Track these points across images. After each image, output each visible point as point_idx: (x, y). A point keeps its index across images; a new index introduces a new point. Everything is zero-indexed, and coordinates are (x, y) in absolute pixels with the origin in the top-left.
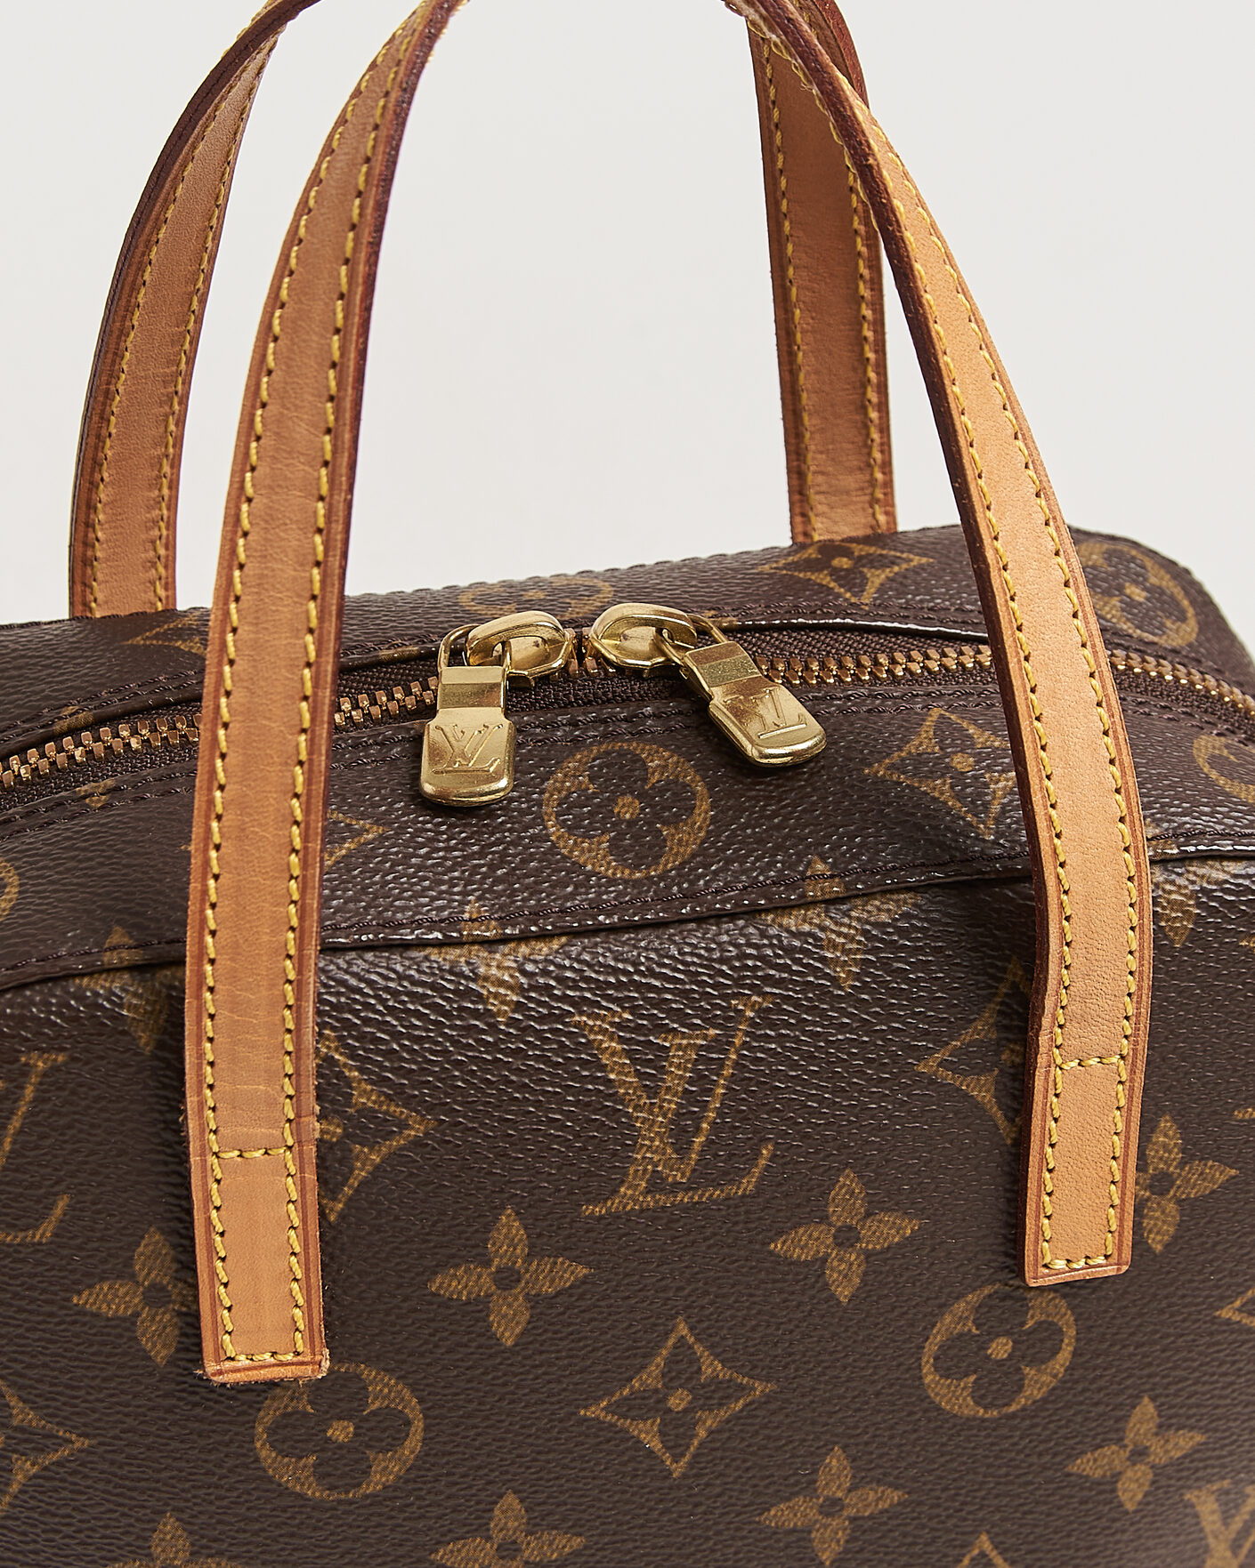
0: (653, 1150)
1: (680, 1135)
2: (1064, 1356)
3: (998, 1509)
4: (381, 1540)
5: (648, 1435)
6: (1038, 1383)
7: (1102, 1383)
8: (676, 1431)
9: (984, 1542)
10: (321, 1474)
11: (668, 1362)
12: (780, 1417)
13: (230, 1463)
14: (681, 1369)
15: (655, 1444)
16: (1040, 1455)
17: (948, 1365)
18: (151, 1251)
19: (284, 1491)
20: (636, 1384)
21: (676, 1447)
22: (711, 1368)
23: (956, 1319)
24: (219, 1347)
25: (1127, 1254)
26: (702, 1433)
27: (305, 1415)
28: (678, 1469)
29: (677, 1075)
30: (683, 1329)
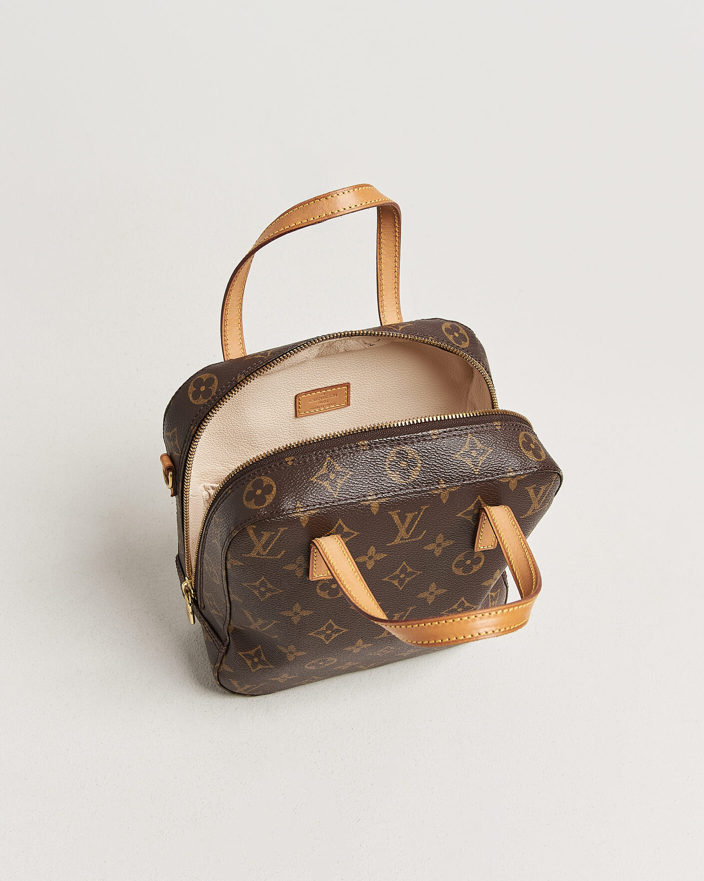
0: (402, 532)
1: (407, 531)
2: (482, 563)
3: (466, 593)
4: (340, 605)
5: (396, 583)
6: (476, 568)
7: (490, 568)
8: (401, 581)
9: (463, 599)
10: (329, 594)
11: (401, 569)
12: (422, 578)
13: (311, 593)
14: (404, 570)
15: (397, 584)
16: (476, 582)
17: (457, 566)
18: (300, 559)
19: (321, 598)
20: (394, 574)
21: (401, 585)
22: (409, 570)
23: (460, 557)
24: (312, 574)
25: (496, 545)
26: (406, 582)
27: (327, 583)
28: (401, 588)
29: (408, 520)
30: (404, 563)
